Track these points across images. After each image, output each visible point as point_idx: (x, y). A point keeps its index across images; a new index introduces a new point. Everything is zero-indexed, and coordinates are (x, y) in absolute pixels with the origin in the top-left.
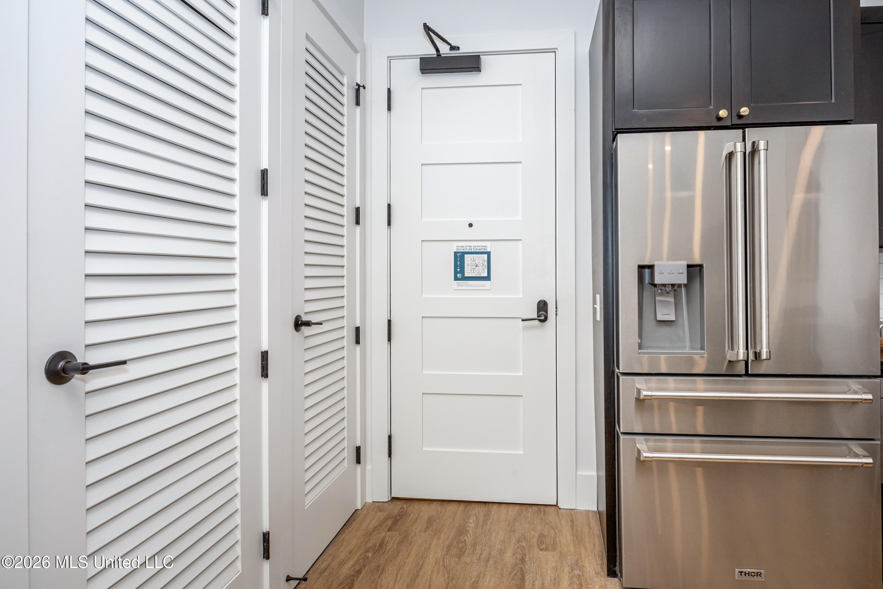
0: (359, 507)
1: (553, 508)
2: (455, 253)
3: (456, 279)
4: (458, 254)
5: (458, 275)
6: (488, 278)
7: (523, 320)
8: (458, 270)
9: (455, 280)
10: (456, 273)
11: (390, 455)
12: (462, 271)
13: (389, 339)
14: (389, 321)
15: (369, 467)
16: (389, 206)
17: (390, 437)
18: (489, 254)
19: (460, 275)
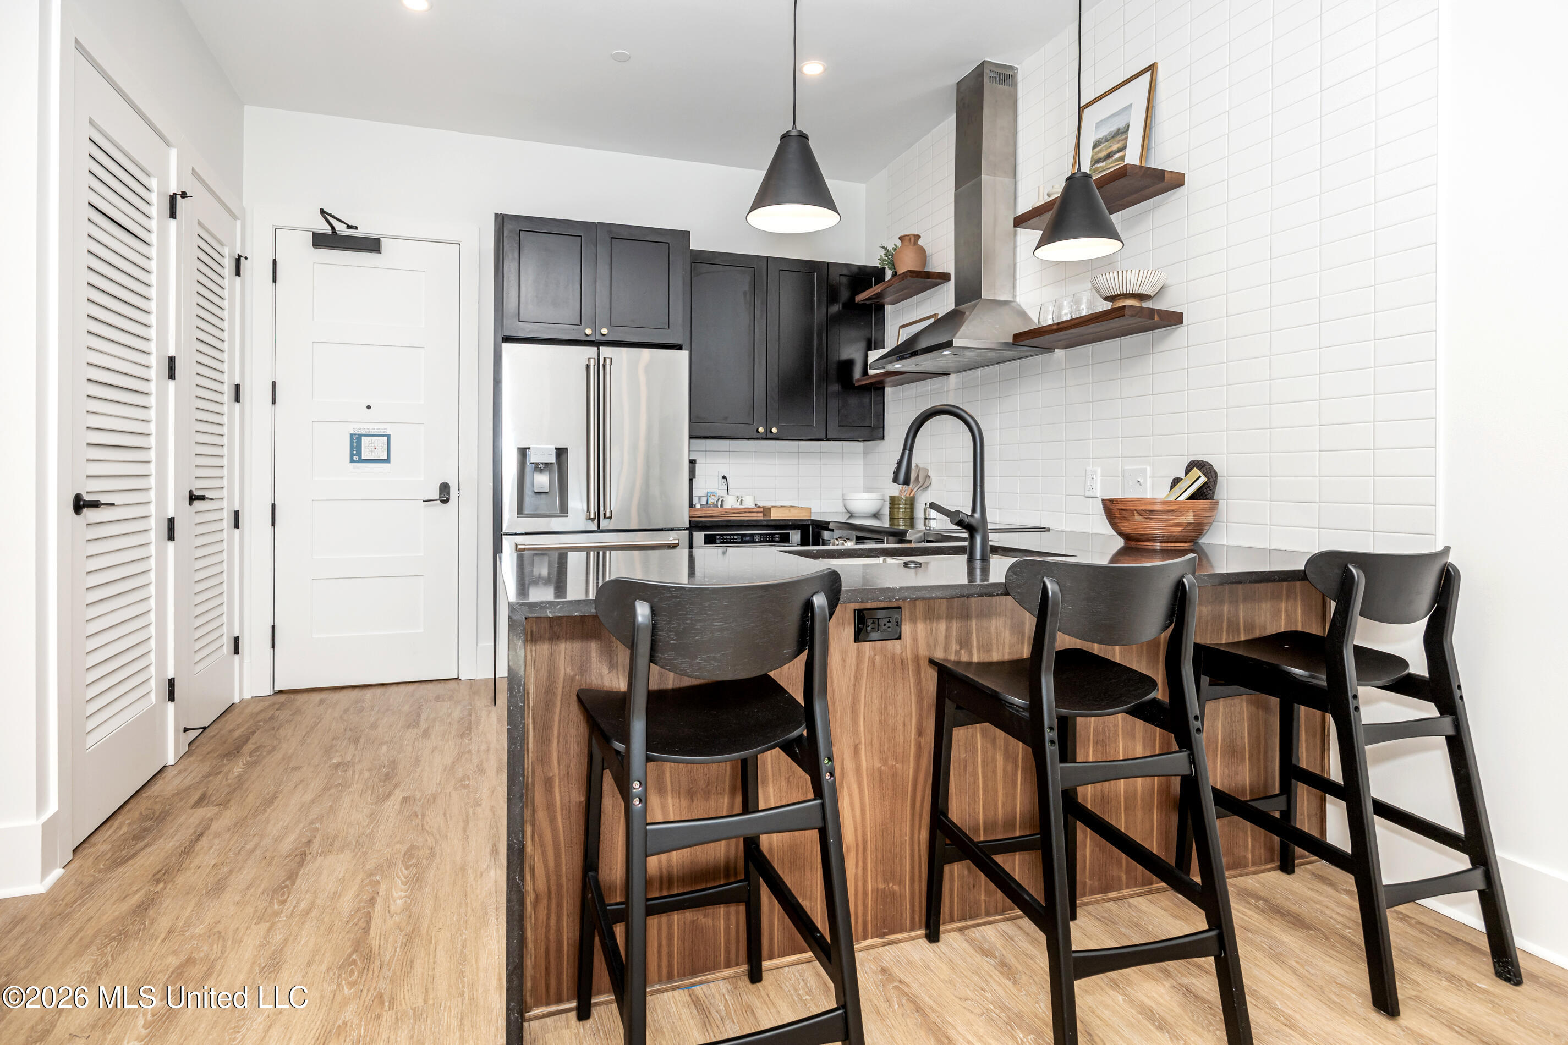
0: (237, 700)
1: (453, 683)
2: (351, 435)
3: (352, 461)
4: (355, 437)
5: (355, 458)
6: (387, 461)
7: (424, 501)
8: (355, 452)
9: (350, 462)
10: (352, 455)
11: (273, 646)
12: (359, 453)
13: (273, 524)
14: (273, 506)
15: (247, 660)
16: (274, 384)
17: (273, 627)
18: (388, 437)
19: (357, 457)
